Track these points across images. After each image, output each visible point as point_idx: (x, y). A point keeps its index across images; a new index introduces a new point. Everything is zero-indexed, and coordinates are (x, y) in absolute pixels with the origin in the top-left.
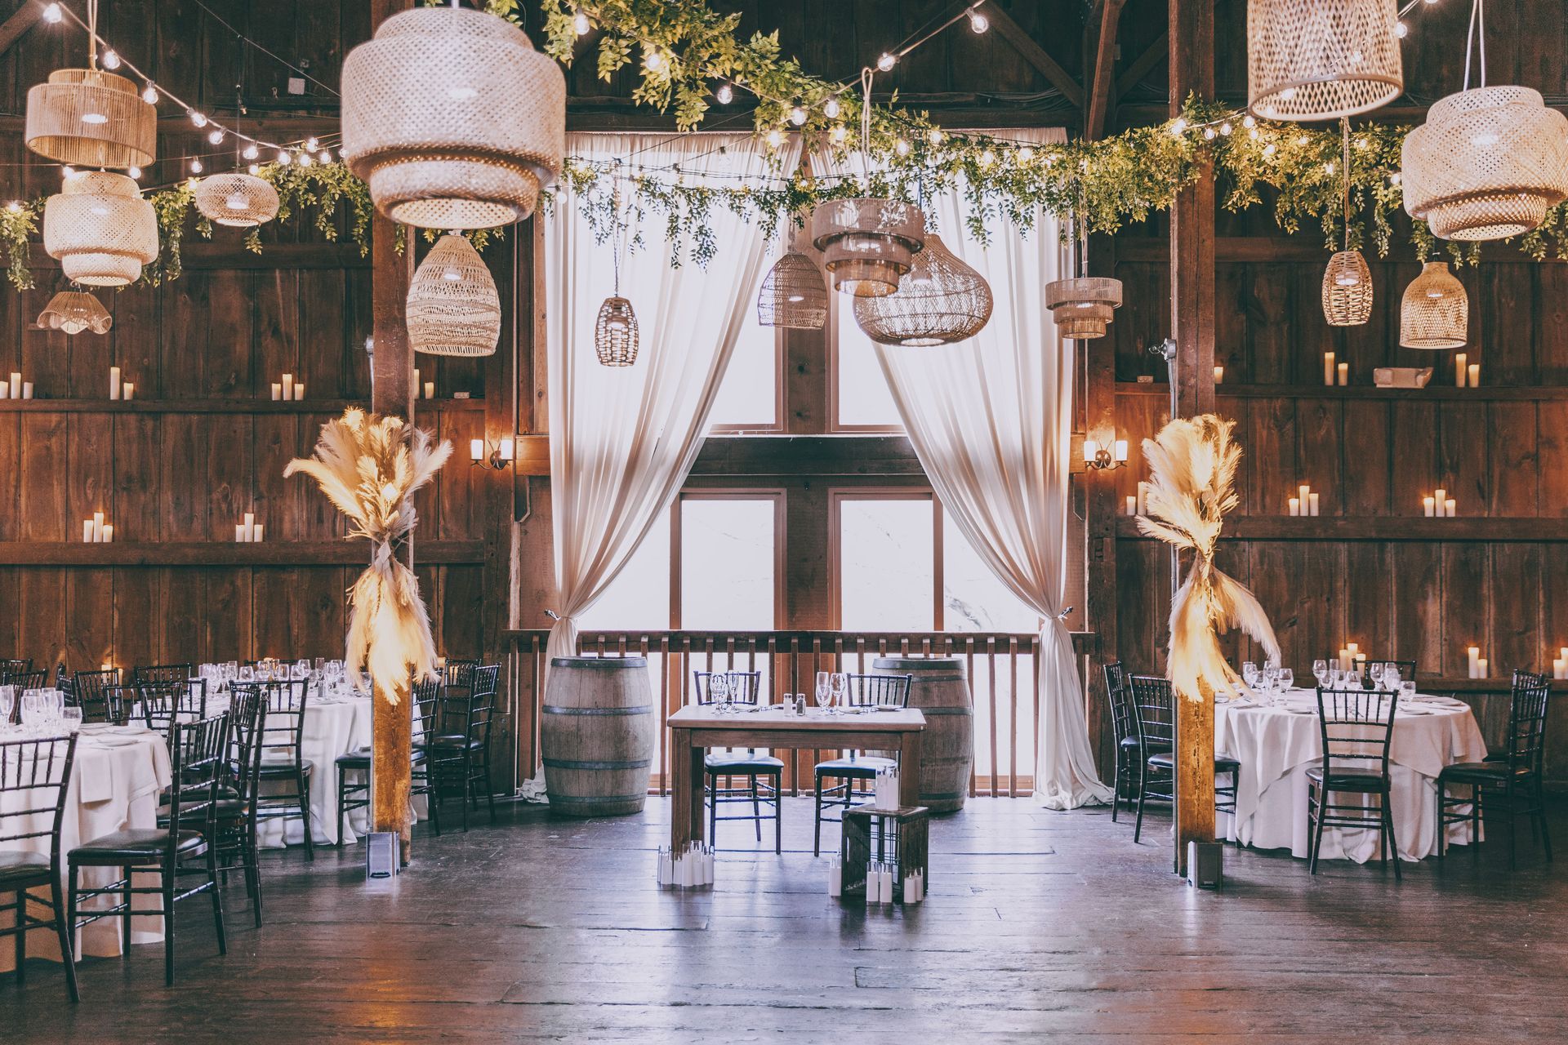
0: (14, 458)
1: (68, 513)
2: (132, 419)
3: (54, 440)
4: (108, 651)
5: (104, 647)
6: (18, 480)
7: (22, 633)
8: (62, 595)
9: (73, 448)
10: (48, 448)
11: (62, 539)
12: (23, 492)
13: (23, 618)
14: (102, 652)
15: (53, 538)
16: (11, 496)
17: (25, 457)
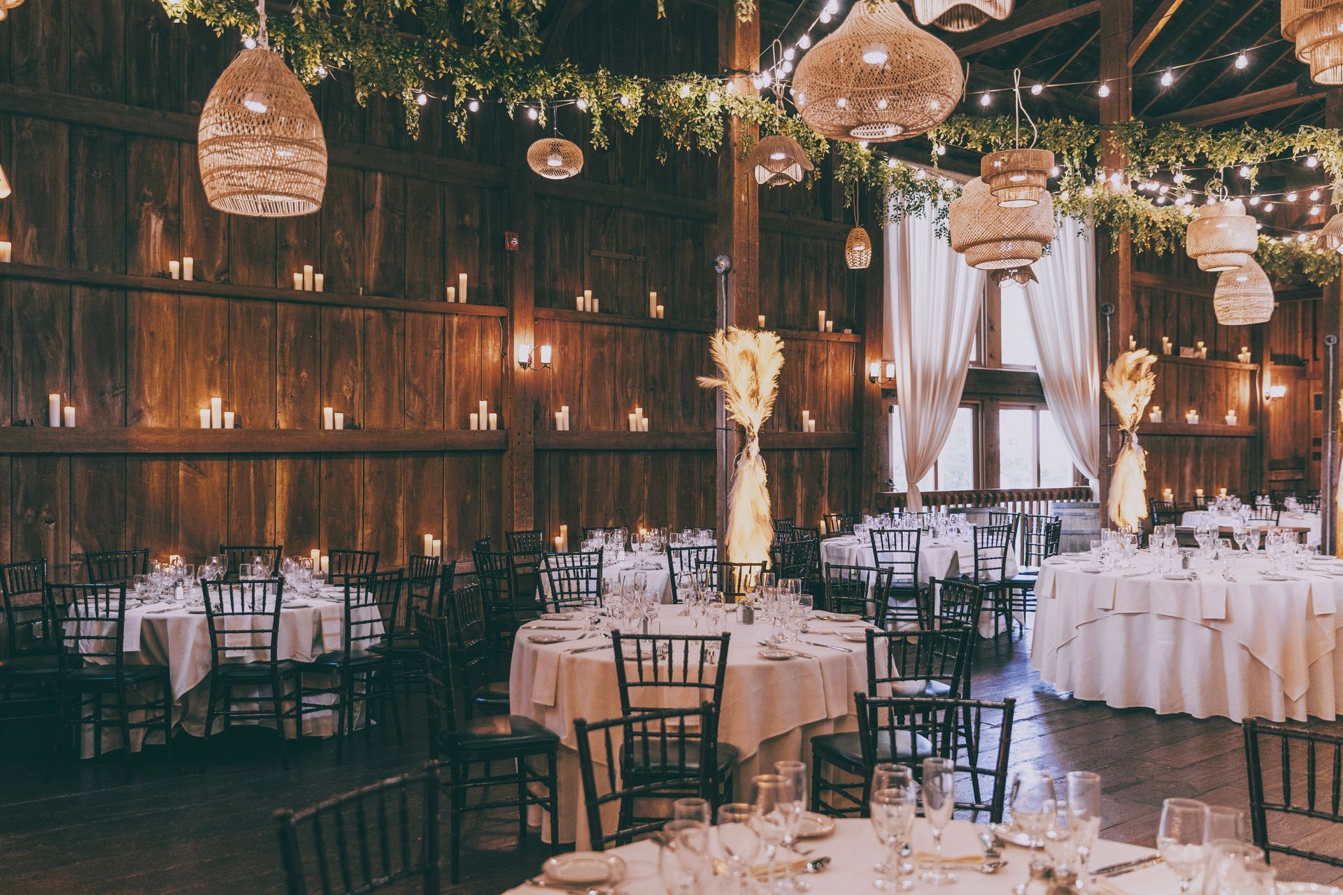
0: (579, 361)
1: (616, 408)
2: (656, 333)
3: (606, 348)
4: (640, 519)
5: (639, 515)
6: (582, 379)
7: (584, 507)
8: (611, 474)
9: (619, 355)
10: (601, 354)
11: (612, 428)
12: (585, 388)
13: (584, 494)
14: (637, 518)
15: (604, 428)
16: (577, 391)
17: (587, 360)
